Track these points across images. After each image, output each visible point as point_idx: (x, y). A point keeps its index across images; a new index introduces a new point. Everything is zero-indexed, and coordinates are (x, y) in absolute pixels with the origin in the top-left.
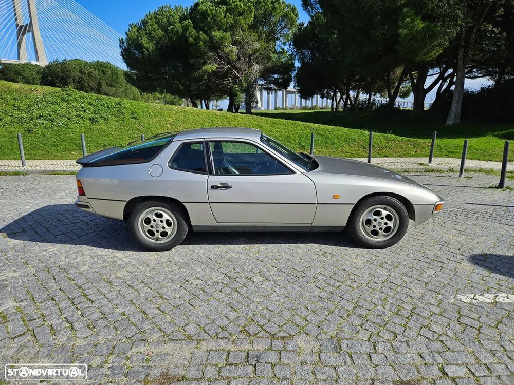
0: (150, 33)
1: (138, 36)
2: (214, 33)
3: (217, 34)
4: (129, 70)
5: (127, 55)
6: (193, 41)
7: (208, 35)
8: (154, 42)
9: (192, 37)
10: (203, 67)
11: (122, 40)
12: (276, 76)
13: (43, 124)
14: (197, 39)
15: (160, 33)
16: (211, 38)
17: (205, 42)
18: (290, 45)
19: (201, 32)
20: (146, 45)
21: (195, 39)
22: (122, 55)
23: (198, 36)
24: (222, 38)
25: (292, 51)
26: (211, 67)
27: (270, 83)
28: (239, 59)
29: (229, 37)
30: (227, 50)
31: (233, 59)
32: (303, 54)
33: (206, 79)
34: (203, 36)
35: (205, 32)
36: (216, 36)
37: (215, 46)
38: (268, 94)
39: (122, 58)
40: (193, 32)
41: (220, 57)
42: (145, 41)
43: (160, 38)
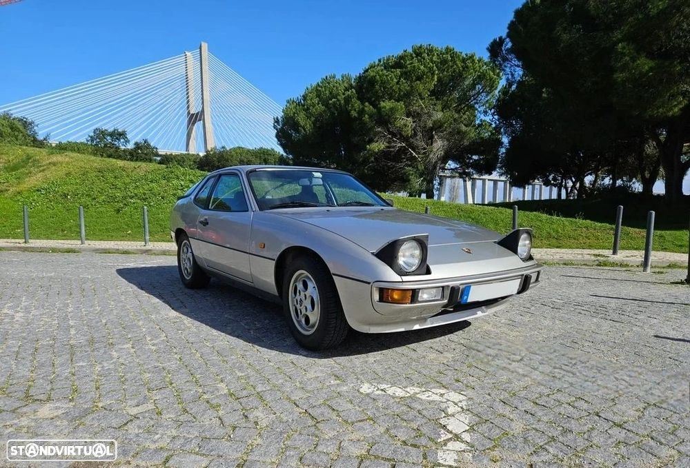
0: (308, 109)
1: (294, 113)
2: (382, 104)
3: (386, 104)
4: (285, 154)
5: (282, 136)
6: (356, 115)
7: (375, 106)
8: (313, 119)
9: (355, 110)
10: (368, 146)
11: (277, 118)
12: (475, 157)
13: (134, 203)
14: (361, 112)
15: (321, 108)
16: (379, 109)
17: (371, 116)
18: (493, 114)
19: (367, 104)
20: (302, 123)
21: (358, 113)
22: (277, 136)
23: (363, 109)
24: (392, 109)
25: (495, 123)
26: (378, 146)
27: (468, 166)
28: (415, 134)
29: (401, 107)
30: (399, 123)
31: (408, 135)
32: (512, 125)
33: (372, 162)
34: (369, 108)
35: (371, 103)
36: (385, 107)
37: (384, 120)
38: (465, 181)
39: (276, 139)
40: (357, 104)
41: (390, 133)
42: (301, 119)
43: (320, 115)
